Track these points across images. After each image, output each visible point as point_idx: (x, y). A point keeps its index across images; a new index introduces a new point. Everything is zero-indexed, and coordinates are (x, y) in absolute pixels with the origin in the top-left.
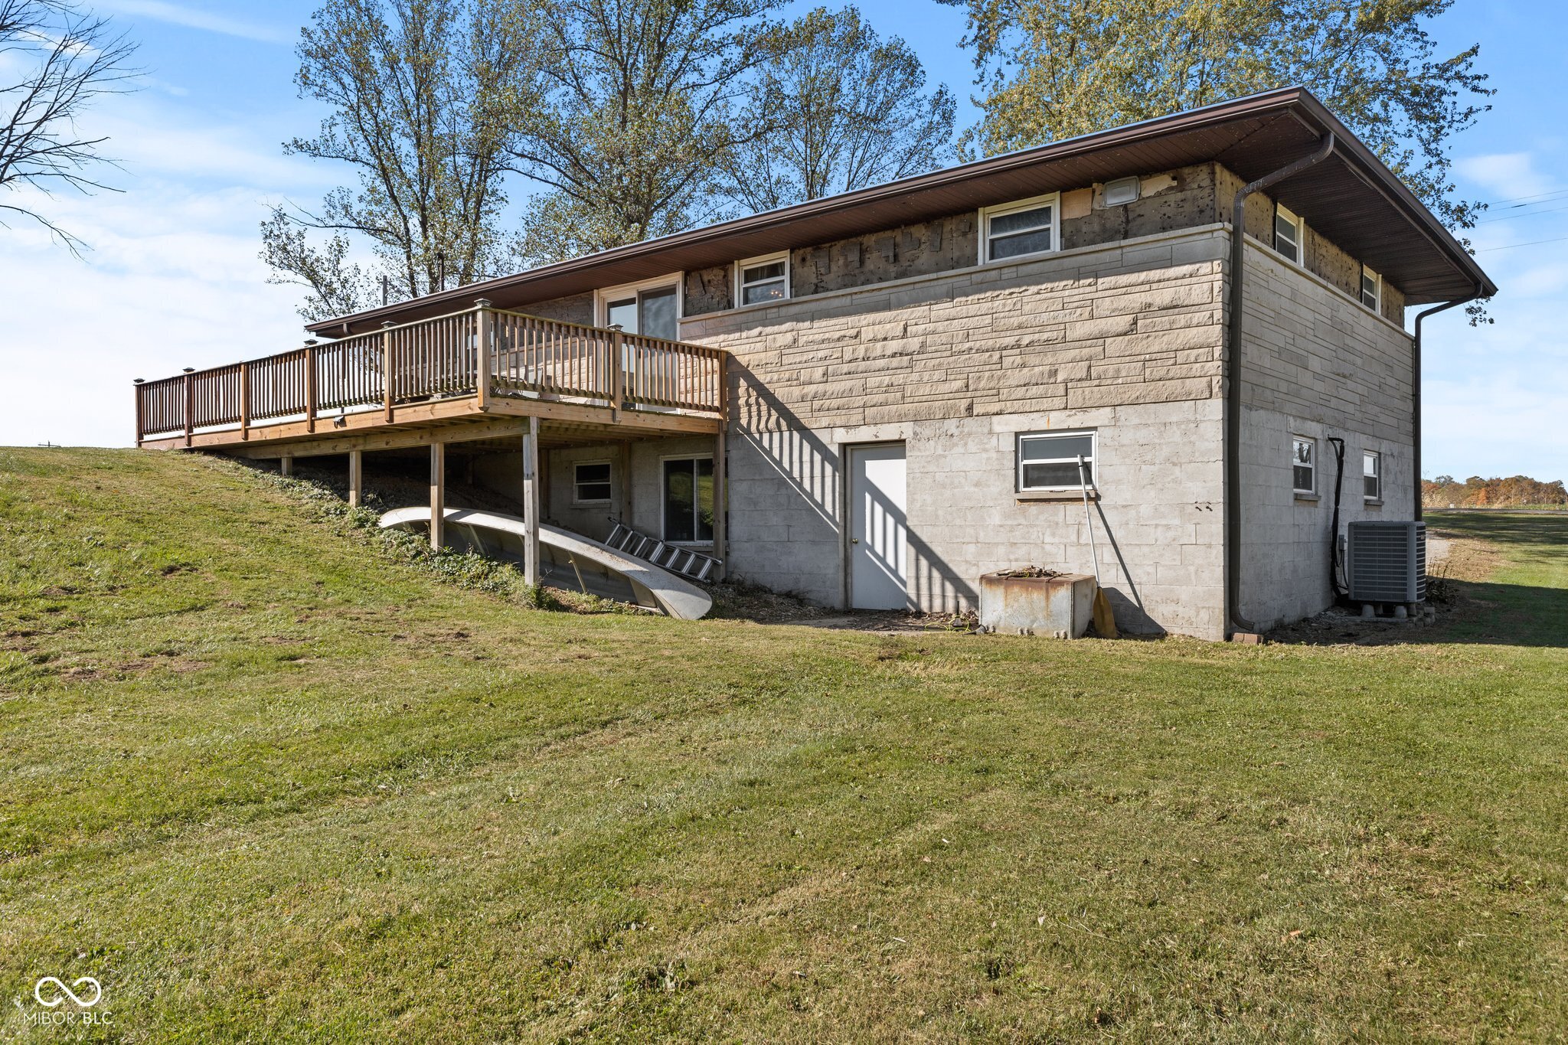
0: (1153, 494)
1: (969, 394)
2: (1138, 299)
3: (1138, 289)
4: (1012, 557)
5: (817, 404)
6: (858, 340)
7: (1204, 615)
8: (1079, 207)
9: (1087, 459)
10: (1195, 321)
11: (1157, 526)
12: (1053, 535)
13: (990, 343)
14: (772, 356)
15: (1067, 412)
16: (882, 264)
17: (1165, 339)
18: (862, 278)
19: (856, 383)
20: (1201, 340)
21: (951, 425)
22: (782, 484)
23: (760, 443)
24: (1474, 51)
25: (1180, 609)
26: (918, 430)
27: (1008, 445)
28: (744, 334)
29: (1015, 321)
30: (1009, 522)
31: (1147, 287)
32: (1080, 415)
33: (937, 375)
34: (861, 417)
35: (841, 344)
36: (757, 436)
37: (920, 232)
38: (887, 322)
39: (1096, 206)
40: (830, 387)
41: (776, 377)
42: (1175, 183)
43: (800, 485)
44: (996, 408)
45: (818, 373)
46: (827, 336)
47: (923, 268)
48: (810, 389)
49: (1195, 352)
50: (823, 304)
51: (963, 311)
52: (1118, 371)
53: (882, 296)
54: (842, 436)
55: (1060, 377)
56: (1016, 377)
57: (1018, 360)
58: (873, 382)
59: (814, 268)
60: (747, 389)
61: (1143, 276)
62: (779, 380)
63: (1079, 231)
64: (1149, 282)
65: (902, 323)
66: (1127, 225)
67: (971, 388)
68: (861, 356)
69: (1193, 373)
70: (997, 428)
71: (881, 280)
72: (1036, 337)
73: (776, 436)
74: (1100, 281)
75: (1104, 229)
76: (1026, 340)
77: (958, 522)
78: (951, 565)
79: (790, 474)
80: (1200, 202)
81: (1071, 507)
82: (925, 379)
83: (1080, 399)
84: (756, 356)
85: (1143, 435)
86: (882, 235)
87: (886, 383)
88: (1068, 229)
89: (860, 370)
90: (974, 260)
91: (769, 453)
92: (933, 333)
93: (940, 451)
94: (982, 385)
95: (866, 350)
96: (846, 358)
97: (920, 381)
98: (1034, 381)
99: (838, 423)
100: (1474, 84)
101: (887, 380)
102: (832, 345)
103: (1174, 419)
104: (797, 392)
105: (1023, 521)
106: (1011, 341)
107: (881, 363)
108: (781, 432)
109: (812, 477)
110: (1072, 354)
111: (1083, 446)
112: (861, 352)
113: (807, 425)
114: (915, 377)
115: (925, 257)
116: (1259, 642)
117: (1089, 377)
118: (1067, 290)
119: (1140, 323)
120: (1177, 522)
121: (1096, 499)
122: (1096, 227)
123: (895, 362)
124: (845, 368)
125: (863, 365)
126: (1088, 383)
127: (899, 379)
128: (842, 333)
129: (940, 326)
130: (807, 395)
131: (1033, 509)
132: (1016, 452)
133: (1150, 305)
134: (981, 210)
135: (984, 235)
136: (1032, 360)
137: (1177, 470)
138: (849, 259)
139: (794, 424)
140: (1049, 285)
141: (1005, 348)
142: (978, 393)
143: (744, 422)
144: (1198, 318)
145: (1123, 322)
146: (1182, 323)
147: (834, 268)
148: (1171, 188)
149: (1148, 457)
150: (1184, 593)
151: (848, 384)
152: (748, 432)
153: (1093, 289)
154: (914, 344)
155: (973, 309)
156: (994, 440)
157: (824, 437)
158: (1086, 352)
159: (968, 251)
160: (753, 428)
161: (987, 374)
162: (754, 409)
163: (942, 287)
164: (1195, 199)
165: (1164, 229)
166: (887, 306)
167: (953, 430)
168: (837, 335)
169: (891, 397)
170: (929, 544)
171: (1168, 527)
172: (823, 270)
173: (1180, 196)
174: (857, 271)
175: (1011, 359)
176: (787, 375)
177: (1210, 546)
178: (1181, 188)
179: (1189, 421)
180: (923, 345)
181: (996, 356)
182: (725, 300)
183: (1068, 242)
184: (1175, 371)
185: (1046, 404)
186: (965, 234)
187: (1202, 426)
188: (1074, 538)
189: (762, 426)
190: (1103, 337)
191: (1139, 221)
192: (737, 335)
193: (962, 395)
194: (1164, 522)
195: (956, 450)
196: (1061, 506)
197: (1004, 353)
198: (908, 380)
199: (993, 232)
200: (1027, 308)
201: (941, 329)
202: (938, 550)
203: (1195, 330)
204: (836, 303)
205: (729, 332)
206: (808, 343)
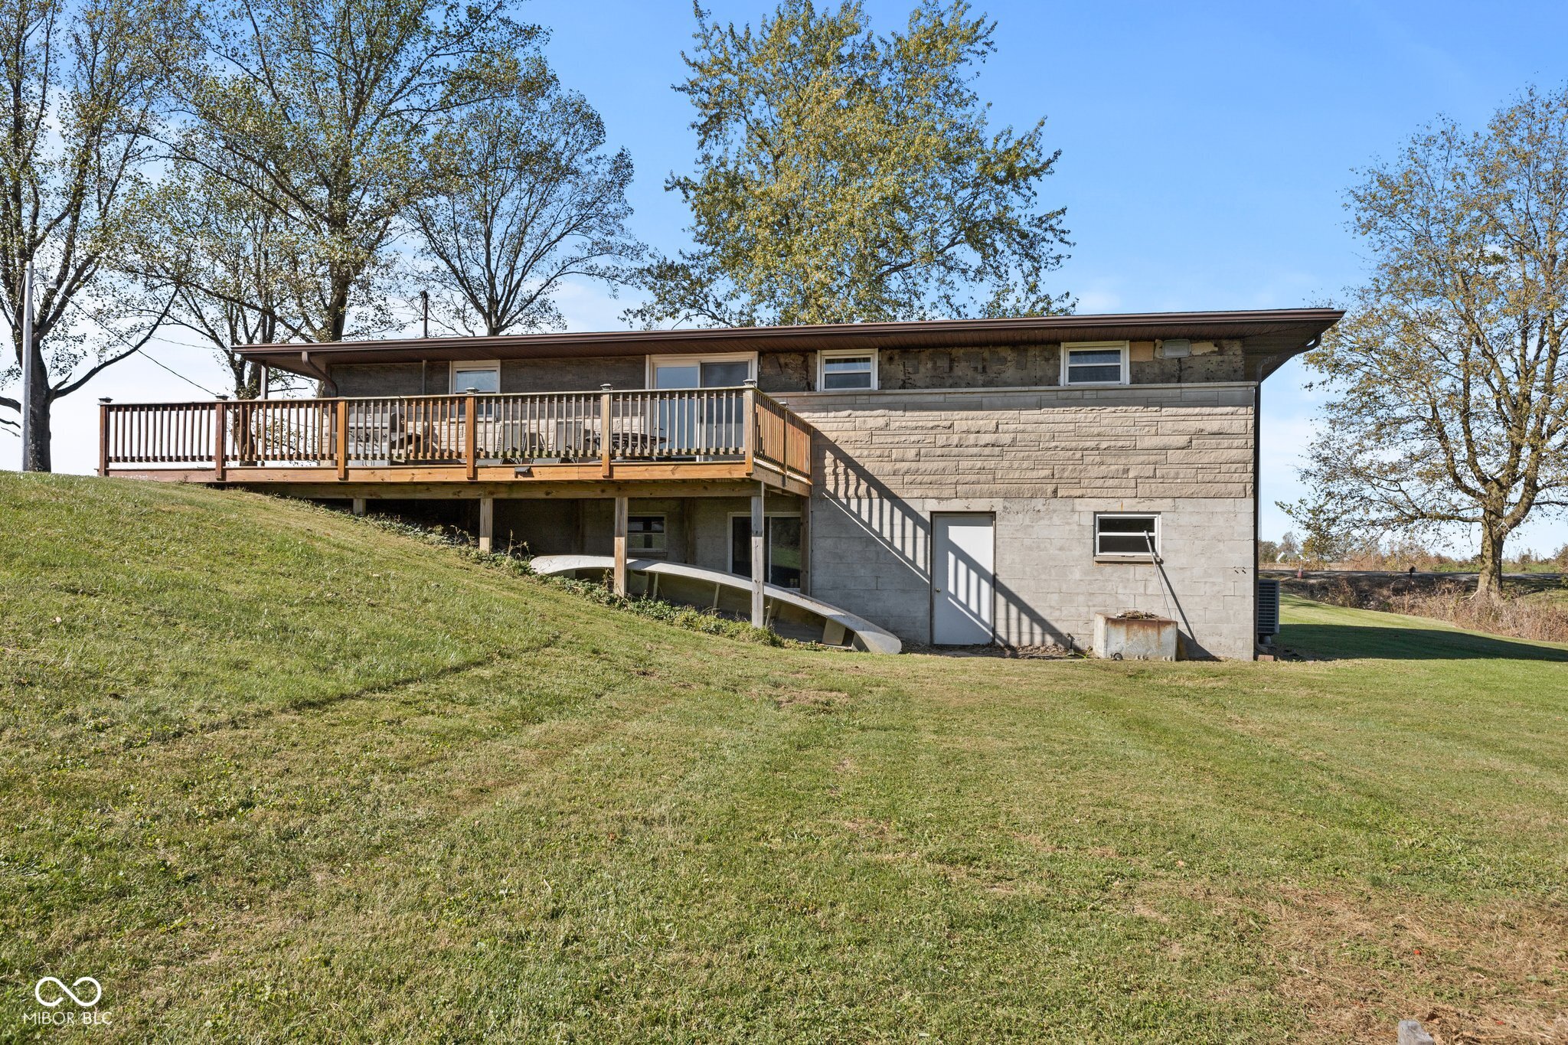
0: (1203, 560)
1: (1054, 481)
2: (1194, 425)
3: (1193, 418)
4: (1090, 603)
5: (907, 478)
6: (951, 430)
7: (1240, 644)
8: (1145, 355)
9: (1151, 534)
10: (1235, 445)
11: (1206, 583)
12: (1125, 587)
13: (1074, 444)
14: (862, 435)
15: (1137, 500)
16: (970, 373)
17: (1213, 455)
18: (951, 381)
19: (951, 465)
20: (1240, 458)
21: (1038, 504)
22: (871, 543)
23: (847, 507)
24: (1063, 211)
25: (1223, 640)
26: (1007, 504)
27: (1088, 521)
28: (832, 414)
29: (1096, 431)
30: (1089, 578)
31: (1200, 418)
32: (1147, 503)
33: (1025, 464)
34: (953, 491)
35: (934, 432)
36: (844, 501)
37: (1006, 353)
38: (983, 419)
39: (1157, 356)
40: (922, 466)
41: (866, 453)
42: (1216, 349)
43: (891, 544)
44: (1079, 492)
45: (911, 453)
46: (920, 424)
47: (1009, 380)
48: (905, 466)
49: (1235, 466)
50: (917, 398)
51: (1051, 418)
52: (1178, 473)
53: (976, 398)
54: (933, 505)
55: (1131, 474)
56: (1095, 471)
57: (1098, 459)
58: (964, 464)
59: (901, 367)
60: (835, 461)
61: (1197, 410)
62: (869, 456)
63: (1143, 371)
64: (1201, 415)
65: (994, 422)
66: (1179, 373)
67: (1056, 476)
68: (955, 443)
69: (1233, 480)
70: (1078, 508)
71: (968, 385)
72: (1113, 443)
73: (865, 503)
74: (1164, 410)
75: (1163, 373)
76: (1104, 445)
77: (1043, 577)
78: (1037, 610)
79: (880, 535)
80: (1235, 365)
81: (1140, 568)
82: (1015, 466)
83: (1148, 491)
84: (845, 434)
85: (1195, 520)
86: (970, 349)
87: (978, 466)
88: (1135, 369)
89: (953, 454)
90: (1055, 381)
91: (858, 516)
92: (1023, 432)
93: (1027, 522)
94: (1066, 474)
95: (960, 439)
96: (939, 443)
97: (1010, 468)
98: (1110, 475)
99: (930, 494)
100: (1061, 235)
101: (979, 464)
102: (925, 432)
103: (1219, 509)
104: (888, 467)
105: (1100, 577)
106: (1093, 444)
107: (975, 450)
108: (871, 499)
109: (903, 538)
110: (1141, 458)
111: (1148, 525)
112: (955, 439)
113: (898, 494)
114: (1006, 464)
115: (1010, 372)
116: (1275, 660)
117: (1154, 476)
118: (1137, 413)
119: (1194, 442)
120: (1221, 580)
121: (1160, 563)
122: (1157, 370)
123: (987, 451)
124: (939, 451)
125: (956, 451)
126: (1154, 480)
127: (991, 464)
128: (936, 423)
129: (1029, 427)
130: (899, 470)
131: (1108, 568)
132: (1094, 526)
133: (1202, 430)
134: (1062, 344)
135: (1065, 363)
136: (1109, 460)
137: (1221, 544)
138: (938, 364)
139: (885, 493)
140: (1125, 408)
141: (1086, 449)
142: (1063, 481)
143: (830, 487)
144: (1236, 443)
145: (1183, 440)
146: (1226, 445)
147: (922, 369)
148: (1214, 352)
149: (1200, 535)
150: (1225, 628)
151: (942, 465)
152: (835, 496)
153: (1158, 414)
154: (1006, 438)
155: (1059, 418)
156: (1076, 516)
157: (916, 505)
158: (1152, 458)
159: (1050, 373)
160: (841, 493)
161: (1070, 467)
162: (842, 478)
163: (1032, 398)
164: (1231, 362)
165: (1208, 380)
166: (979, 407)
167: (1040, 507)
168: (931, 424)
169: (983, 478)
170: (1017, 593)
171: (1214, 584)
172: (910, 370)
173: (1220, 358)
174: (945, 375)
175: (1092, 458)
176: (878, 452)
177: (1244, 597)
178: (1221, 352)
179: (1230, 512)
180: (1014, 440)
181: (1078, 455)
182: (805, 382)
183: (1135, 379)
184: (1219, 477)
185: (1120, 493)
186: (1047, 360)
187: (1239, 516)
188: (1142, 590)
189: (851, 492)
190: (1166, 448)
191: (1189, 370)
192: (823, 414)
193: (1048, 481)
194: (1211, 580)
195: (1042, 522)
196: (1131, 567)
197: (1085, 453)
198: (1000, 466)
199: (1071, 362)
200: (1105, 422)
201: (1030, 429)
202: (1025, 598)
203: (1235, 451)
204: (930, 398)
205: (814, 411)
206: (900, 428)
